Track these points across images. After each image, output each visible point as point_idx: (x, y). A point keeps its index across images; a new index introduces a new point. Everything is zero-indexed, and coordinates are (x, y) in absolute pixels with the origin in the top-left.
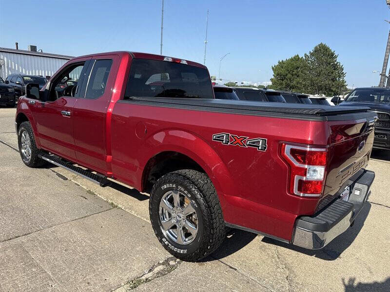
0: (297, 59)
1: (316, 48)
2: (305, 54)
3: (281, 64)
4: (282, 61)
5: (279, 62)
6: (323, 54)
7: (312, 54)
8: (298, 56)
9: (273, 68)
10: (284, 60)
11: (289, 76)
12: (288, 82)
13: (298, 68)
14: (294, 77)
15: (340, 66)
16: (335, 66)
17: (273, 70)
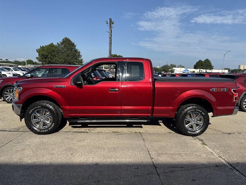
0: (52, 45)
1: (63, 40)
2: (58, 43)
3: (43, 48)
4: (43, 46)
5: (41, 47)
6: (67, 43)
7: (62, 44)
8: (52, 43)
9: (37, 50)
10: (44, 46)
11: (50, 56)
12: (50, 60)
13: (54, 51)
14: (53, 57)
15: (79, 51)
16: (76, 51)
17: (37, 52)
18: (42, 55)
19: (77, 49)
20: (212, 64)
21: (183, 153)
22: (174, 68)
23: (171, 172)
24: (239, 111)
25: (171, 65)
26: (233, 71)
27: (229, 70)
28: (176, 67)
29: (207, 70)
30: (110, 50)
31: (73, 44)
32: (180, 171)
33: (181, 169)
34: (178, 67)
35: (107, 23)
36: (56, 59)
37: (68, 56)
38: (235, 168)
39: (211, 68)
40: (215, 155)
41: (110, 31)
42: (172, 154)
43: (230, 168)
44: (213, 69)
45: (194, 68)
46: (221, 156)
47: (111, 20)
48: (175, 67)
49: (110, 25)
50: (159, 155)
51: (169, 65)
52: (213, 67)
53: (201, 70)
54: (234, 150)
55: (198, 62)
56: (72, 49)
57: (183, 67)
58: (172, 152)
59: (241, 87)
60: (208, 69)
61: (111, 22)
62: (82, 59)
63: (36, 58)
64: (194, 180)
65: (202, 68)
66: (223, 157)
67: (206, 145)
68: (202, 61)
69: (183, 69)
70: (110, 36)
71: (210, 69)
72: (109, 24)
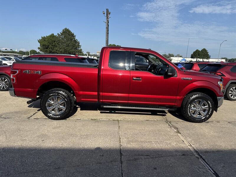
0: (52, 36)
1: (63, 30)
2: (58, 34)
3: (44, 39)
4: (44, 37)
5: (42, 37)
6: (67, 33)
7: (62, 34)
8: (53, 34)
9: (38, 41)
10: (45, 36)
11: (50, 46)
12: (51, 50)
13: (55, 42)
14: (54, 47)
15: (78, 41)
16: (76, 41)
17: (39, 42)
18: (43, 45)
19: (76, 40)
20: (208, 53)
21: (153, 141)
22: (172, 58)
23: (135, 160)
24: (224, 99)
25: (169, 54)
26: (230, 60)
27: (226, 59)
28: (175, 56)
29: (204, 60)
30: (107, 39)
31: (73, 35)
32: (145, 159)
33: (146, 157)
34: (176, 57)
35: (104, 14)
36: (56, 49)
37: (68, 46)
38: (201, 157)
39: (208, 57)
40: (186, 143)
41: (107, 22)
42: (142, 142)
43: (197, 157)
44: (210, 58)
45: (191, 58)
46: (191, 145)
47: (107, 10)
48: (173, 56)
49: (107, 15)
50: (129, 142)
51: (167, 54)
52: (210, 56)
53: (198, 59)
54: (207, 139)
55: (195, 52)
56: (71, 39)
57: (181, 57)
58: (143, 140)
59: (227, 76)
60: (205, 58)
61: (108, 13)
62: (81, 49)
63: (38, 48)
64: (155, 169)
65: (199, 58)
66: (193, 146)
67: (180, 133)
68: (199, 51)
69: (180, 59)
70: (107, 26)
71: (207, 59)
72: (105, 15)
